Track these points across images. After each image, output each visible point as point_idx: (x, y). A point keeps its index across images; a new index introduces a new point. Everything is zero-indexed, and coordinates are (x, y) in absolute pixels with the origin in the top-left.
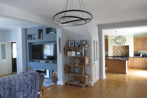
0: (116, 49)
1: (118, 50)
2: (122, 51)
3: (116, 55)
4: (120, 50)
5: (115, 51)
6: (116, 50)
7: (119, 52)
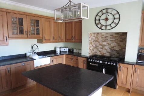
0: (100, 39)
1: (105, 43)
2: (114, 44)
3: (99, 54)
4: (109, 42)
5: (98, 45)
6: (101, 42)
7: (106, 47)
